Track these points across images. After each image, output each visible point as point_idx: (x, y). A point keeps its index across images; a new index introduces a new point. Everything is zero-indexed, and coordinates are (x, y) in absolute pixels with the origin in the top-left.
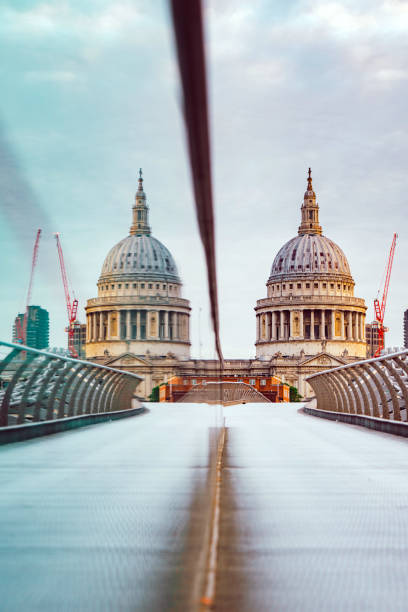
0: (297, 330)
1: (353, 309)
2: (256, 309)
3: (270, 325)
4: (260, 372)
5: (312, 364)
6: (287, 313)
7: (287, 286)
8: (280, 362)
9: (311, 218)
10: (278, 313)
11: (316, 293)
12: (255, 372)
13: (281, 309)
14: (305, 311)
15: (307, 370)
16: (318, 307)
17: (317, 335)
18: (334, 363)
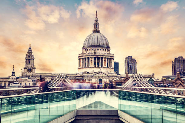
0: (92, 64)
1: (110, 57)
2: (78, 57)
3: (83, 62)
4: (79, 78)
5: (96, 75)
6: (89, 58)
7: (89, 50)
8: (86, 74)
9: (97, 27)
10: (85, 58)
11: (98, 52)
12: (78, 78)
13: (87, 57)
14: (94, 58)
15: (95, 77)
16: (99, 57)
17: (98, 66)
18: (104, 75)
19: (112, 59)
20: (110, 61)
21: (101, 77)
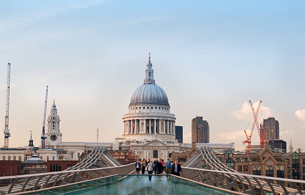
0: (143, 129)
1: (169, 119)
2: (123, 119)
3: (130, 126)
5: (150, 145)
6: (138, 121)
7: (138, 108)
8: (134, 144)
9: (150, 75)
11: (152, 111)
12: (123, 149)
13: (135, 119)
14: (147, 120)
15: (148, 148)
16: (153, 118)
17: (153, 131)
18: (160, 145)
19: (173, 121)
20: (170, 125)
21: (156, 148)
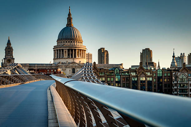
0: (66, 55)
1: (82, 49)
2: (53, 49)
3: (58, 53)
4: (55, 67)
5: (70, 65)
6: (63, 50)
7: (63, 42)
8: (60, 64)
9: (70, 21)
10: (60, 50)
11: (71, 44)
12: (53, 67)
14: (68, 49)
15: (69, 67)
16: (72, 48)
17: (72, 57)
18: (77, 65)
19: (85, 50)
20: (83, 52)
21: (74, 67)
